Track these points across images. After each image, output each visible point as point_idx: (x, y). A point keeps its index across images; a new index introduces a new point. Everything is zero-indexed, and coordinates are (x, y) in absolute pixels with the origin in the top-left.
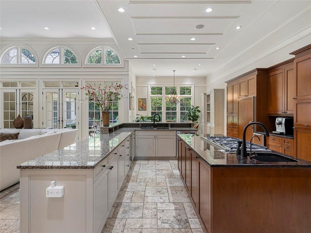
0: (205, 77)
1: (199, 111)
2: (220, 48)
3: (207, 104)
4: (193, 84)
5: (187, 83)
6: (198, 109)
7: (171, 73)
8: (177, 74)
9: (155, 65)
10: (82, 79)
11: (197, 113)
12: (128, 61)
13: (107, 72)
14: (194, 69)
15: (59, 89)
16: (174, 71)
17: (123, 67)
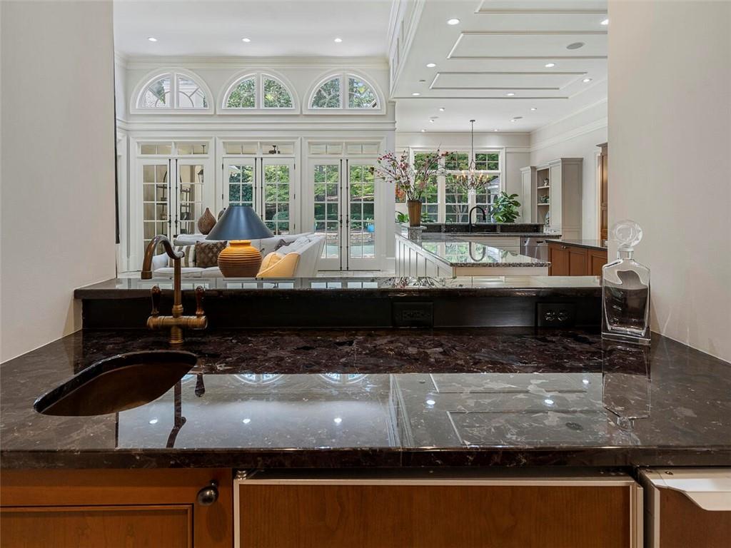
0: (529, 133)
1: (517, 204)
2: (591, 79)
3: (538, 189)
4: (502, 148)
5: (491, 146)
6: (515, 199)
7: (466, 126)
8: (478, 126)
9: (442, 110)
10: (301, 139)
11: (515, 209)
12: (395, 102)
13: (344, 125)
14: (515, 118)
15: (256, 159)
16: (472, 121)
17: (385, 114)
